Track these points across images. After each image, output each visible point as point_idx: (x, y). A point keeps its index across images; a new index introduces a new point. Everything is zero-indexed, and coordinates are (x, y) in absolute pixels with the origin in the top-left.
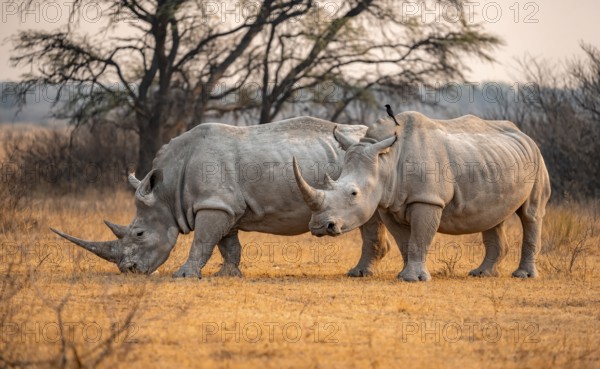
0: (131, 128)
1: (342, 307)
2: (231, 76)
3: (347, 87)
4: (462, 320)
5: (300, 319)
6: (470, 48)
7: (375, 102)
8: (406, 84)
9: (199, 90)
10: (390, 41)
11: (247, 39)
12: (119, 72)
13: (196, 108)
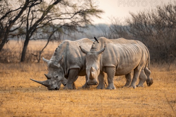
1: (52, 101)
2: (16, 24)
3: (53, 27)
4: (91, 104)
5: (39, 105)
6: (93, 14)
7: (63, 32)
9: (6, 29)
10: (68, 12)
11: (21, 12)
13: (5, 34)
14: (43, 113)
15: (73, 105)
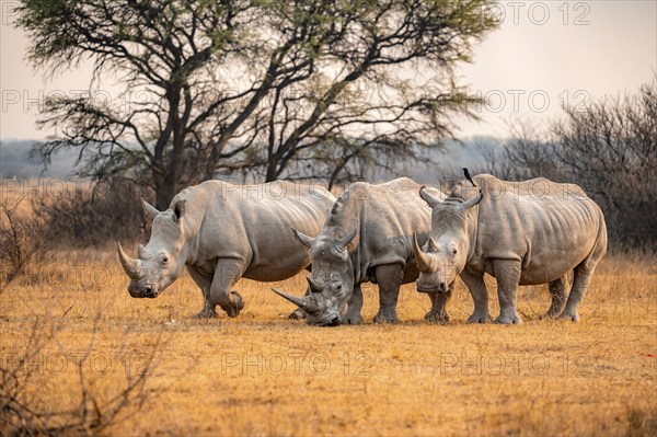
0: (148, 185)
2: (240, 136)
3: (346, 144)
6: (457, 108)
7: (372, 159)
8: (401, 142)
9: (210, 149)
10: (386, 103)
11: (254, 102)
12: (136, 134)
13: (208, 166)
14: (315, 389)
15: (398, 368)
